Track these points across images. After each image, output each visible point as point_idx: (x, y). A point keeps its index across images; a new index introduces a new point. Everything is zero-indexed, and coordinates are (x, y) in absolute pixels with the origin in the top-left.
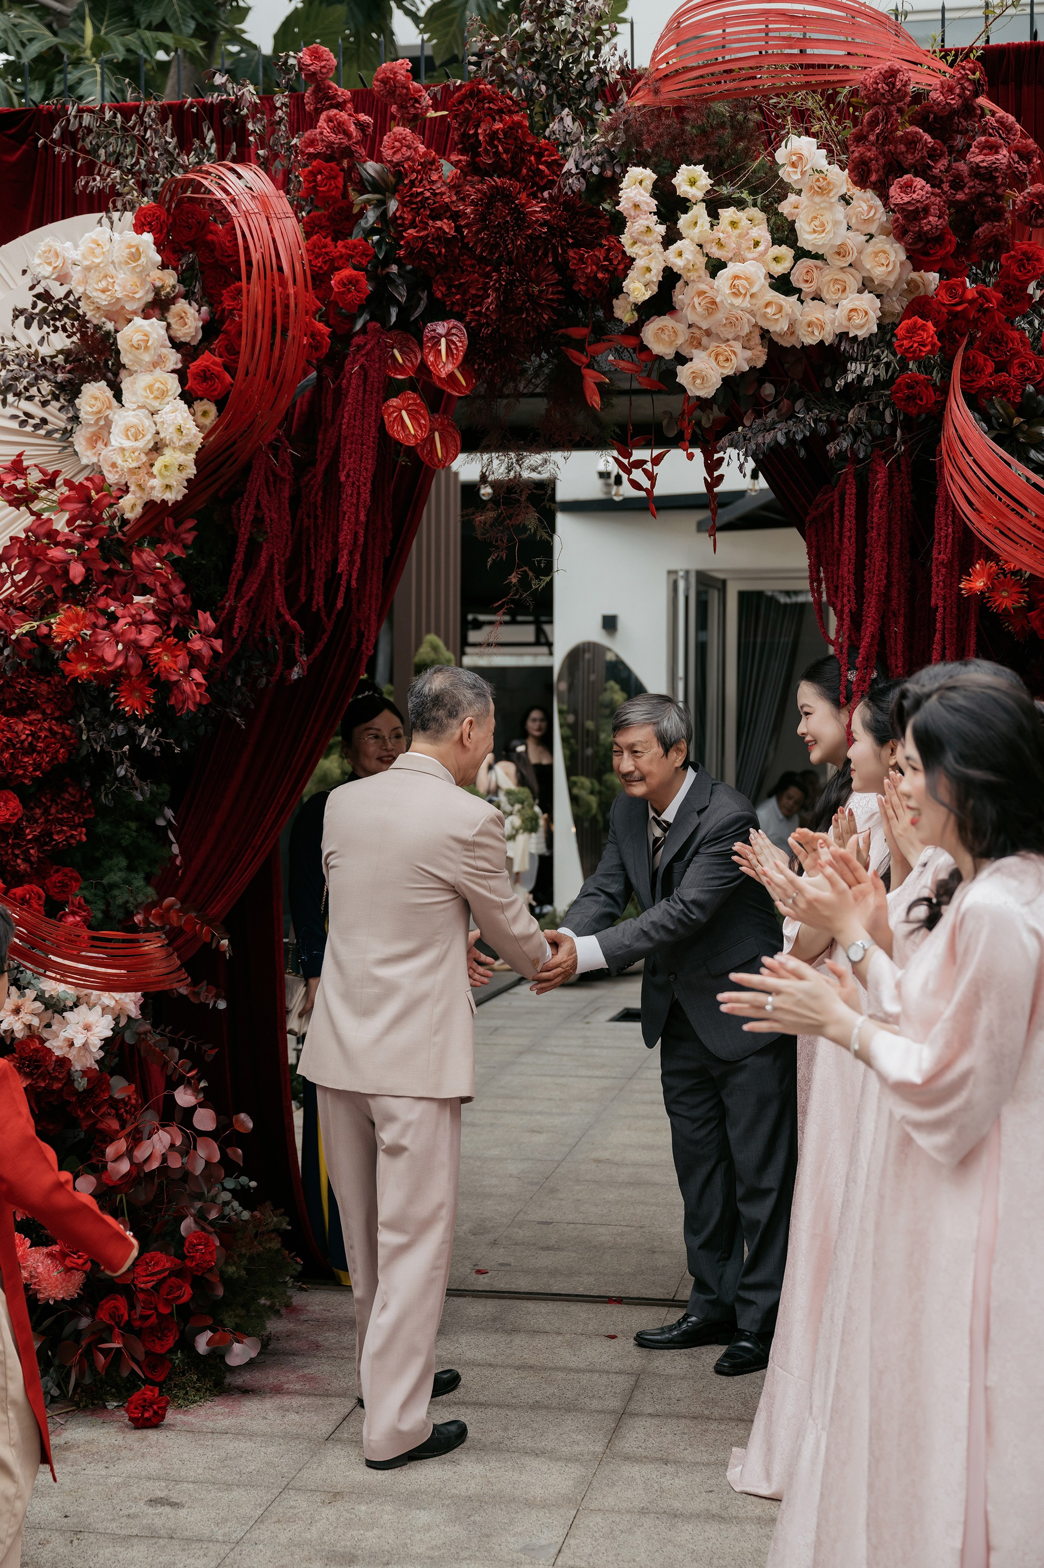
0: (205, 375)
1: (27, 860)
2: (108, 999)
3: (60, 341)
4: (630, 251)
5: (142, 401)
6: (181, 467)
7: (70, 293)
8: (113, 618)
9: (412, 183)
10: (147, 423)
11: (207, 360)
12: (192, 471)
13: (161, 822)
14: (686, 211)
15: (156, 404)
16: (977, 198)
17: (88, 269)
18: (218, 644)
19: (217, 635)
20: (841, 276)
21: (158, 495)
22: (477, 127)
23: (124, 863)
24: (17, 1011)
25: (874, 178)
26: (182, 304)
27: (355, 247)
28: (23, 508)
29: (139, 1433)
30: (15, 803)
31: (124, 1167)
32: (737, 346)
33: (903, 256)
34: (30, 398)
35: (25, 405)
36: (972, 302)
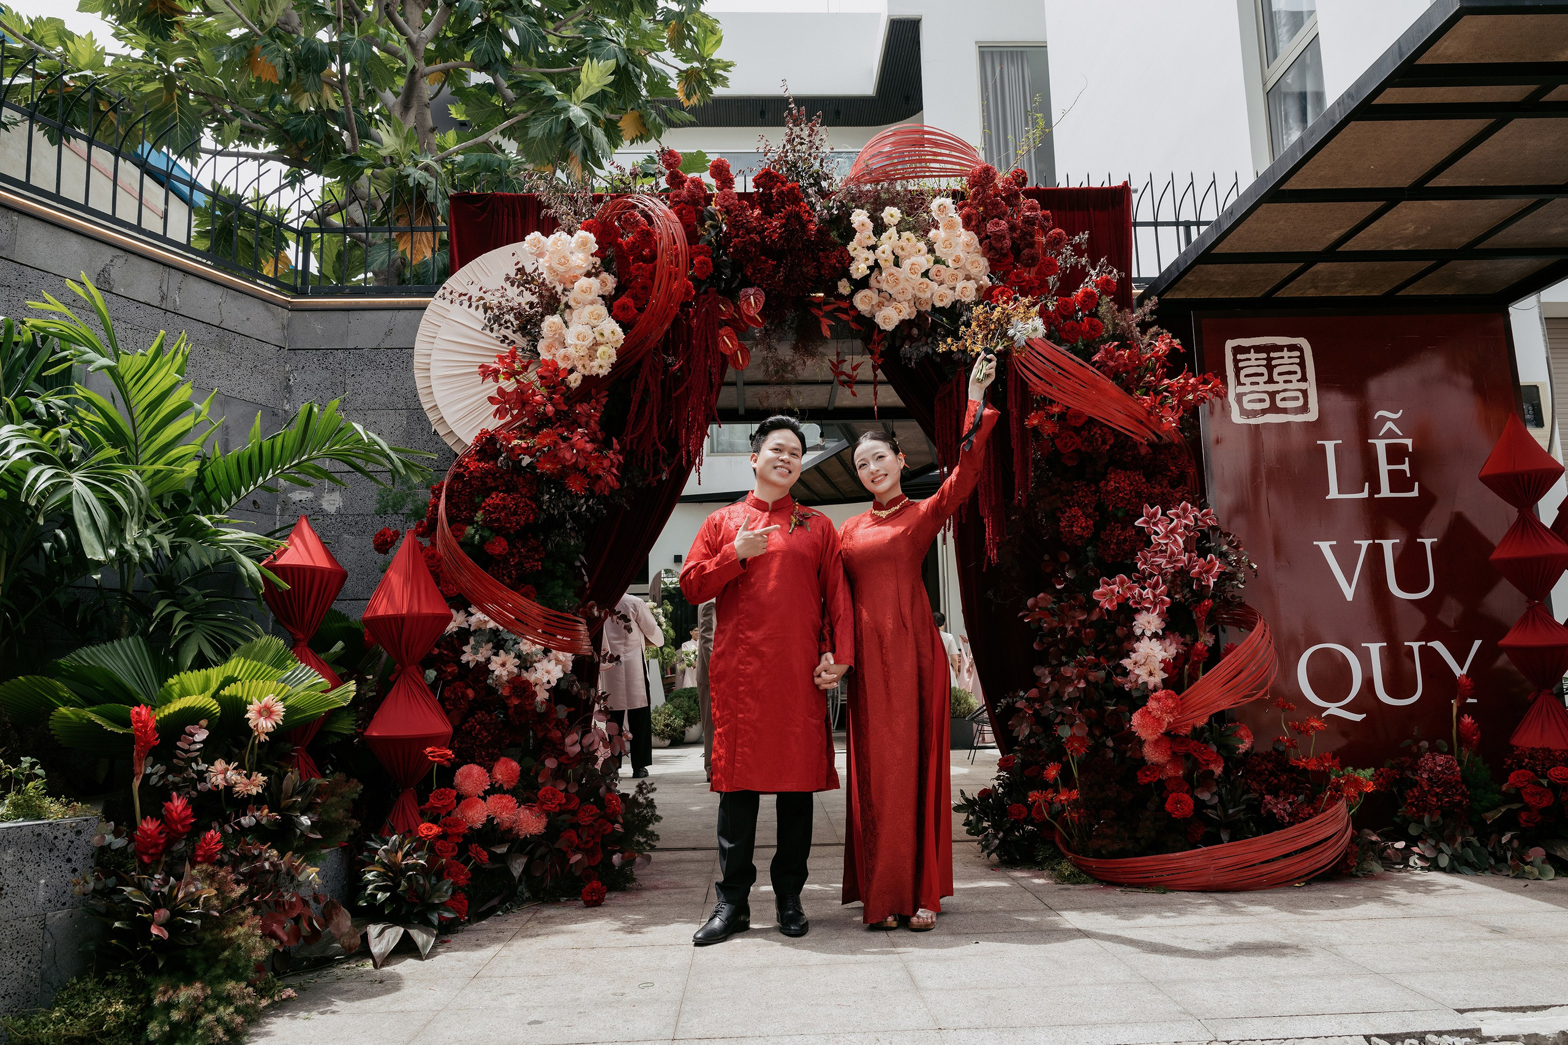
0: (624, 308)
1: (510, 577)
2: (561, 655)
3: (528, 297)
4: (852, 254)
5: (587, 320)
6: (610, 357)
7: (537, 268)
8: (565, 439)
9: (736, 216)
10: (590, 332)
11: (624, 299)
12: (614, 359)
13: (578, 564)
14: (886, 231)
15: (595, 322)
16: (1024, 234)
17: (553, 253)
18: (621, 458)
19: (620, 452)
20: (955, 272)
21: (594, 372)
22: (772, 188)
23: (561, 583)
24: (503, 665)
25: (974, 223)
26: (604, 275)
27: (702, 248)
28: (513, 380)
29: (590, 909)
30: (504, 543)
31: (577, 749)
32: (906, 304)
33: (987, 264)
34: (507, 328)
35: (503, 332)
36: (1028, 282)
